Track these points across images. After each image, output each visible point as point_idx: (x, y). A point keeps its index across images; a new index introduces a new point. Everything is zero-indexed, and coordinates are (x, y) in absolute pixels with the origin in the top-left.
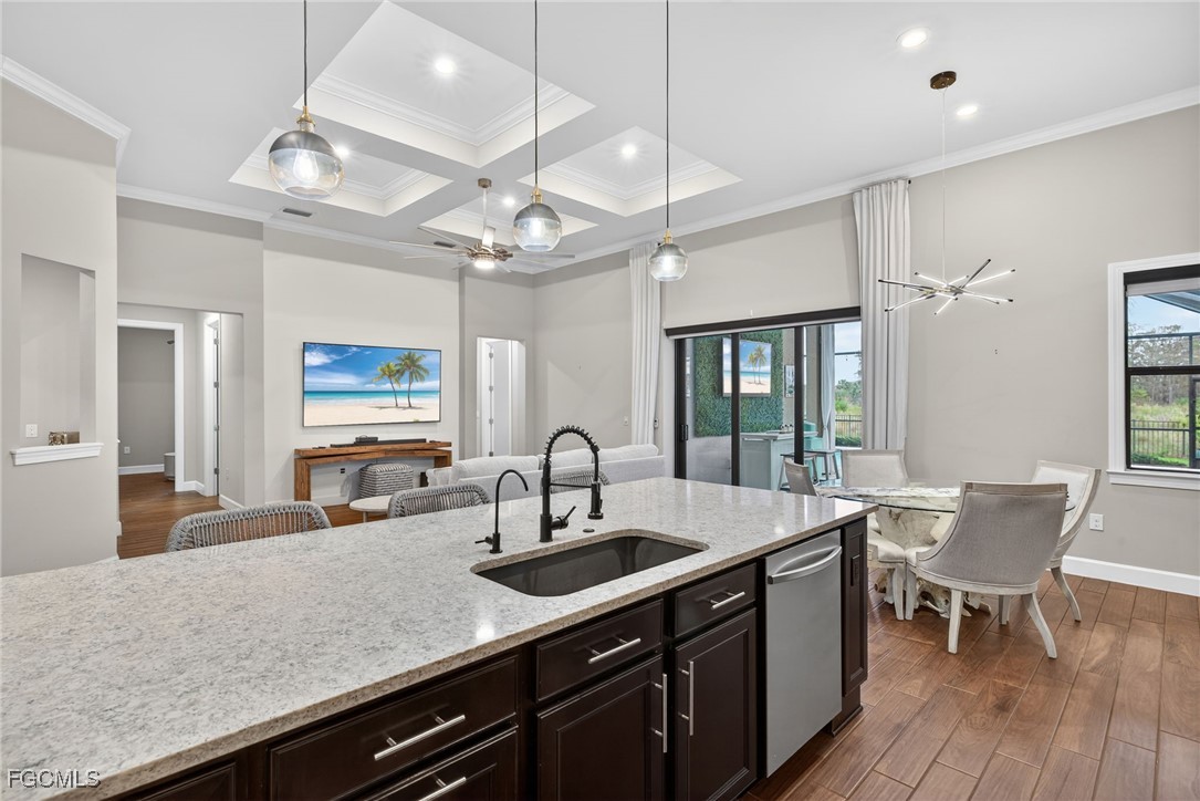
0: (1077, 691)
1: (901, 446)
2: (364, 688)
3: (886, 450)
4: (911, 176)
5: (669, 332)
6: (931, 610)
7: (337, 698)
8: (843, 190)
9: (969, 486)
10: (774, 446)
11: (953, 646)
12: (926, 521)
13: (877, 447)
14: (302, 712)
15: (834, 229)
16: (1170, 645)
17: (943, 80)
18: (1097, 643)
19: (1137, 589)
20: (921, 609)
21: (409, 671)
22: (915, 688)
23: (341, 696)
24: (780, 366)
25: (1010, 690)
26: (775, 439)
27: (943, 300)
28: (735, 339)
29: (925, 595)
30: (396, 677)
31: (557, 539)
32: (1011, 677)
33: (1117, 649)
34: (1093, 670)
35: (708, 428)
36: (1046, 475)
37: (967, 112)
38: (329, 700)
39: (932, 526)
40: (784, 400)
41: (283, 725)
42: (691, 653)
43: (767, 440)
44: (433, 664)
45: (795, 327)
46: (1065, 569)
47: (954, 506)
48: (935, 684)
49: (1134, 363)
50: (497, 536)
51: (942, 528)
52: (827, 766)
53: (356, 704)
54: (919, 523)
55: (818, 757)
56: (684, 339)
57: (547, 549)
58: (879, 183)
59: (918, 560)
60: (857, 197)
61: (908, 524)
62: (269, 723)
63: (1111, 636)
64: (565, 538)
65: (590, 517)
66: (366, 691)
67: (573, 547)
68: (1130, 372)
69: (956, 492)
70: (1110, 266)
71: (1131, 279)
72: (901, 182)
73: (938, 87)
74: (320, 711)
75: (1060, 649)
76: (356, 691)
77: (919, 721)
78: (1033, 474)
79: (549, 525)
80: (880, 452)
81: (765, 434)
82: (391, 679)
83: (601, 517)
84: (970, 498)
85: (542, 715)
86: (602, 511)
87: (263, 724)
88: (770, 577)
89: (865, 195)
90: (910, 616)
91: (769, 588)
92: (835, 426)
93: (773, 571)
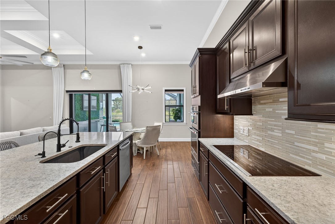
0: (163, 159)
1: (131, 121)
2: (42, 193)
3: (128, 122)
4: (132, 64)
5: (67, 91)
6: (139, 152)
7: (35, 198)
8: (118, 63)
9: (147, 127)
10: (98, 123)
11: (144, 158)
12: (138, 135)
13: (126, 121)
14: (26, 205)
15: (116, 71)
16: (172, 149)
17: (140, 47)
18: (164, 151)
19: (167, 142)
20: (138, 153)
21: (54, 186)
22: (140, 167)
23: (36, 197)
24: (99, 103)
25: (154, 162)
26: (99, 121)
27: (140, 91)
28: (89, 95)
29: (138, 150)
30: (50, 188)
31: (62, 150)
32: (154, 160)
33: (166, 152)
34: (164, 155)
35: (79, 119)
36: (156, 124)
37: (143, 55)
38: (33, 199)
39: (139, 136)
40: (100, 111)
41: (20, 211)
42: (108, 168)
43: (96, 121)
44: (59, 182)
45: (106, 93)
46: (159, 141)
47: (145, 131)
48: (143, 165)
49: (166, 105)
50: (44, 152)
51: (142, 136)
52: (128, 186)
53: (40, 198)
54: (137, 135)
55: (126, 185)
56: (72, 94)
57: (61, 153)
58: (126, 64)
59: (138, 143)
60: (121, 66)
61: (135, 136)
62: (16, 211)
63: (165, 150)
64: (65, 150)
65: (76, 142)
66: (43, 194)
67: (68, 152)
68: (166, 106)
69: (145, 128)
70: (163, 88)
71: (166, 91)
72: (130, 65)
73: (139, 49)
74: (31, 203)
75: (160, 154)
76: (40, 195)
77: (142, 172)
78: (154, 124)
79: (59, 147)
80: (127, 122)
81: (95, 120)
82: (49, 189)
83: (80, 142)
84: (148, 129)
85: (81, 190)
86: (80, 140)
87: (15, 212)
88: (120, 149)
89: (123, 66)
90: (136, 155)
91: (120, 151)
92: (112, 117)
93: (120, 148)
